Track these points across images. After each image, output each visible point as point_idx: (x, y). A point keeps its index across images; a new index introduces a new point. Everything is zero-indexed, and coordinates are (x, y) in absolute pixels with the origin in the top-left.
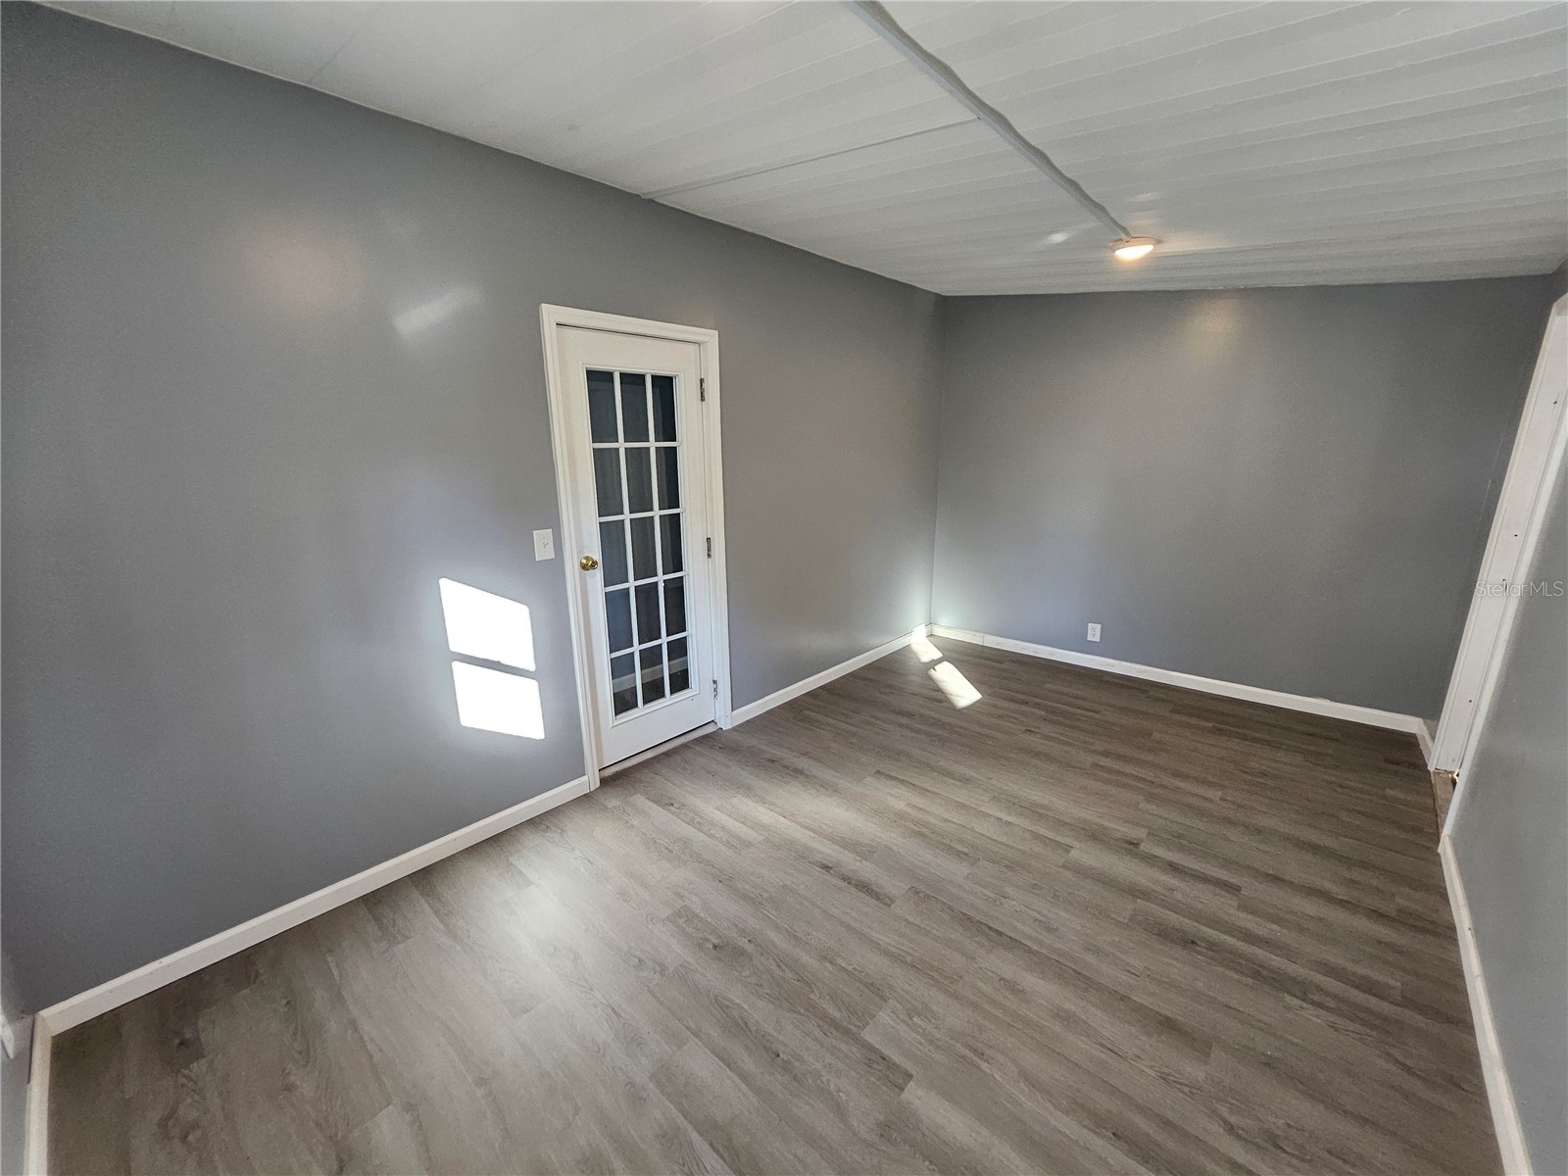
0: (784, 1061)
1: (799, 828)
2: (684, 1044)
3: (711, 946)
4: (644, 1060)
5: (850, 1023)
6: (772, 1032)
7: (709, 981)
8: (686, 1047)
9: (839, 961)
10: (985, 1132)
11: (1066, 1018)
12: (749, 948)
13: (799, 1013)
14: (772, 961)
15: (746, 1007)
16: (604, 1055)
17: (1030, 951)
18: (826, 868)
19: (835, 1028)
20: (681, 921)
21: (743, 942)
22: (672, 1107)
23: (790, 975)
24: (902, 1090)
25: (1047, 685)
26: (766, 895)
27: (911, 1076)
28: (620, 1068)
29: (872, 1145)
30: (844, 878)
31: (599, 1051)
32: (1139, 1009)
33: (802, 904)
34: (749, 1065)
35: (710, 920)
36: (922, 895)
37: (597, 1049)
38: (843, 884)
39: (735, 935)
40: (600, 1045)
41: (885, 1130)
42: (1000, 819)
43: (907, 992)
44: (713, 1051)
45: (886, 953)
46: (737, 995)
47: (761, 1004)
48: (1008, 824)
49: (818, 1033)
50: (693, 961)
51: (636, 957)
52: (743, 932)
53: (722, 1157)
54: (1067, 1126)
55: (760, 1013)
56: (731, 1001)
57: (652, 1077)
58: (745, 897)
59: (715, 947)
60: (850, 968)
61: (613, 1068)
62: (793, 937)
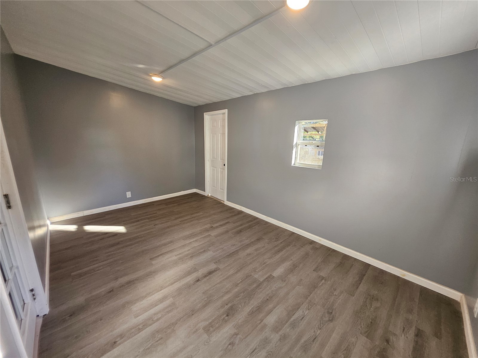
0: (269, 298)
1: (170, 286)
2: (266, 324)
3: (227, 317)
4: (272, 337)
5: (258, 283)
6: (261, 300)
7: (242, 317)
8: (267, 324)
9: (238, 282)
10: (281, 266)
11: (256, 250)
12: (230, 305)
13: (255, 293)
14: (236, 299)
15: (252, 306)
16: (271, 352)
17: (240, 249)
18: (198, 280)
19: (259, 286)
20: (211, 329)
21: (227, 307)
22: (285, 326)
23: (242, 294)
24: (274, 277)
25: (132, 215)
26: (206, 299)
27: (271, 275)
28: (275, 345)
29: (287, 283)
30: (205, 276)
31: (270, 354)
32: (255, 241)
33: (213, 289)
34: (271, 306)
35: (214, 318)
36: (218, 262)
37: (269, 356)
38: (208, 278)
39: (223, 310)
40: (268, 354)
41: (283, 281)
42: (193, 241)
43: (249, 271)
44: (267, 315)
45: (237, 273)
46: (248, 309)
47: (252, 302)
48: (196, 241)
49: (261, 290)
50: (233, 323)
51: (228, 346)
52: (222, 307)
53: (295, 313)
54: (278, 256)
55: (254, 303)
56: (250, 310)
57: (277, 333)
58: (205, 306)
59: (227, 316)
60: (241, 280)
61: (276, 347)
62: (227, 293)
